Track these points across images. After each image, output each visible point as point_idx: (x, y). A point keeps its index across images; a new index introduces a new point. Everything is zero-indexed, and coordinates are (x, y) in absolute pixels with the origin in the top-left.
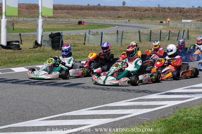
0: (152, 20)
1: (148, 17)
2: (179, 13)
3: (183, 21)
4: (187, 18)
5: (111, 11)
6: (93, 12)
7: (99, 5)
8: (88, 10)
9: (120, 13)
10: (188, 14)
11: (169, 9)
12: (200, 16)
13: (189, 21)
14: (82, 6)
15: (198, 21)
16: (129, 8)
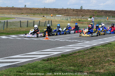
0: (40, 15)
1: (38, 14)
2: (55, 12)
3: (57, 16)
4: (59, 14)
5: (18, 10)
6: (8, 11)
7: (13, 7)
8: (5, 9)
9: (23, 11)
10: (60, 12)
11: (50, 9)
12: (66, 13)
13: (60, 16)
14: (2, 7)
15: (65, 16)
16: (28, 8)
